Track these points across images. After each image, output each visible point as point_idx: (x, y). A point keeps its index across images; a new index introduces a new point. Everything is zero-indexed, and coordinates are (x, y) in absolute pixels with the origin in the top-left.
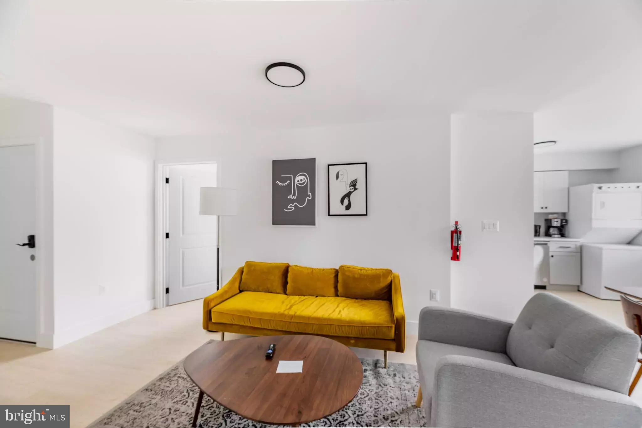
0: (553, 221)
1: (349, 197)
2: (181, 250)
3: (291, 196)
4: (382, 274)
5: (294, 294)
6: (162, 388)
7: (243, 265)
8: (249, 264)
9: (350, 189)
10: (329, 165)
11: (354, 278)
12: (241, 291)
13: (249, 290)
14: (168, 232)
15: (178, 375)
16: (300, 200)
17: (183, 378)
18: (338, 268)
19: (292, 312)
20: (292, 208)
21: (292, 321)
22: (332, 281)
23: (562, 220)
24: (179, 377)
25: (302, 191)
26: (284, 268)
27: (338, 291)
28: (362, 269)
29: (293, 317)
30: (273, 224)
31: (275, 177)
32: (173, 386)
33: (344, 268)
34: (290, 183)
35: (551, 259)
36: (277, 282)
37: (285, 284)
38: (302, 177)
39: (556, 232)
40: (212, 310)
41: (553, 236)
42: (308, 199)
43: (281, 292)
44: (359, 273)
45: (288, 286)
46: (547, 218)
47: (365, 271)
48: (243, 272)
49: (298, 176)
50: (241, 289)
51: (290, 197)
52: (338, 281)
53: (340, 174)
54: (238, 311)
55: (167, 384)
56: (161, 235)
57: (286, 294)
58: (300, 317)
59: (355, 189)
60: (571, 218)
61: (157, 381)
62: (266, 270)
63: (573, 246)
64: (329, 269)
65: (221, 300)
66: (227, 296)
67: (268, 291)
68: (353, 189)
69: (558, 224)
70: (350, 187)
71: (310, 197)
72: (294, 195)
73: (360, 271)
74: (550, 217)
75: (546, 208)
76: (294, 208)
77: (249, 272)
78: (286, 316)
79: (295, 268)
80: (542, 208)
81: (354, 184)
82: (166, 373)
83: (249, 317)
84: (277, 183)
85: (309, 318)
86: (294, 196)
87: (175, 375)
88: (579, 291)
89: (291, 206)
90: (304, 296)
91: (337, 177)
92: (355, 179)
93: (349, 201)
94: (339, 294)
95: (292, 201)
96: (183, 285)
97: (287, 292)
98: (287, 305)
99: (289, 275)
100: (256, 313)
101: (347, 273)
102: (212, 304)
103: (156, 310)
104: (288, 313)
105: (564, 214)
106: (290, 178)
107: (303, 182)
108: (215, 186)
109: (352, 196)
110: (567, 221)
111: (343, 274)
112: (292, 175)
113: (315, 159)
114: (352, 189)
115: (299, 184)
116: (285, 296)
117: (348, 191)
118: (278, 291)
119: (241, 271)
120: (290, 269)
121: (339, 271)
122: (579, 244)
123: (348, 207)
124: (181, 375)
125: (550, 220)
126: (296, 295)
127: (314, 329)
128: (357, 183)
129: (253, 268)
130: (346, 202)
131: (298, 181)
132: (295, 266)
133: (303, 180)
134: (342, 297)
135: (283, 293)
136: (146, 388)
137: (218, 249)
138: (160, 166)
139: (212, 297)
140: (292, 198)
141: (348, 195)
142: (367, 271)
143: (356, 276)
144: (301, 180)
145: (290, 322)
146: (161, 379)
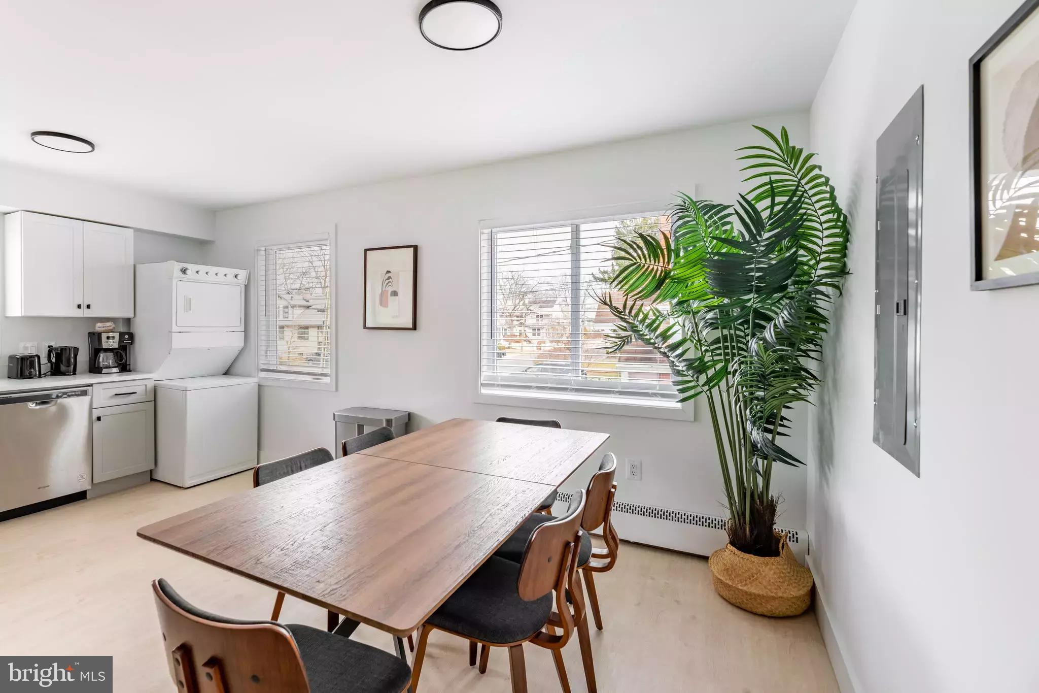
0: (104, 336)
23: (122, 335)
35: (97, 425)
39: (111, 362)
41: (104, 371)
46: (91, 331)
60: (140, 330)
63: (140, 389)
69: (114, 344)
74: (99, 327)
75: (88, 307)
80: (79, 306)
88: (153, 480)
105: (128, 321)
110: (132, 336)
122: (150, 384)
125: (99, 335)
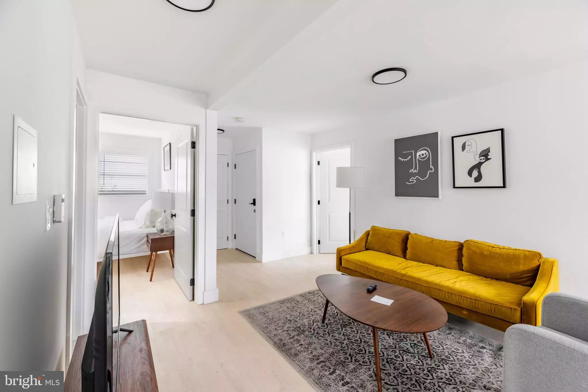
1: (479, 169)
2: (328, 213)
3: (413, 170)
4: (523, 255)
5: (413, 259)
6: (309, 298)
7: (369, 229)
8: (374, 228)
9: (481, 160)
10: (453, 138)
11: (482, 254)
12: (367, 249)
13: (373, 249)
14: (319, 200)
15: (319, 294)
16: (422, 173)
17: (322, 297)
18: (463, 242)
19: (403, 272)
20: (414, 181)
21: (403, 278)
22: (455, 254)
24: (319, 296)
25: (424, 165)
26: (404, 235)
27: (462, 265)
28: (495, 246)
29: (403, 275)
30: (396, 195)
31: (398, 153)
32: (315, 299)
33: (470, 242)
34: (412, 158)
36: (398, 247)
37: (404, 250)
38: (424, 152)
40: (342, 257)
42: (430, 172)
43: (401, 255)
44: (489, 250)
45: (408, 251)
47: (498, 249)
48: (369, 234)
49: (419, 152)
50: (367, 248)
51: (411, 171)
52: (462, 256)
53: (466, 144)
54: (360, 262)
55: (312, 297)
56: (315, 203)
57: (406, 259)
58: (409, 277)
59: (487, 159)
61: (307, 293)
62: (388, 235)
64: (452, 242)
65: (349, 252)
66: (355, 251)
67: (389, 253)
68: (484, 159)
70: (480, 157)
71: (432, 170)
72: (416, 168)
73: (491, 248)
76: (415, 181)
77: (374, 234)
78: (397, 273)
79: (415, 236)
81: (485, 154)
82: (312, 291)
83: (367, 268)
84: (399, 159)
85: (419, 279)
86: (415, 170)
87: (317, 294)
89: (413, 179)
90: (424, 263)
91: (464, 148)
92: (486, 148)
93: (479, 172)
94: (464, 269)
95: (414, 175)
96: (329, 240)
97: (407, 257)
98: (402, 267)
99: (409, 242)
100: (373, 266)
101: (474, 249)
102: (343, 253)
103: (312, 254)
104: (400, 271)
106: (411, 154)
107: (424, 156)
108: (349, 166)
109: (483, 168)
111: (469, 249)
112: (413, 151)
113: (437, 134)
114: (482, 159)
115: (421, 158)
116: (404, 260)
117: (478, 162)
118: (397, 254)
119: (368, 234)
120: (410, 237)
121: (464, 245)
123: (478, 179)
124: (321, 295)
126: (415, 261)
127: (422, 290)
128: (489, 152)
129: (376, 232)
130: (475, 173)
131: (420, 156)
132: (416, 234)
133: (425, 154)
134: (467, 272)
135: (402, 257)
136: (301, 294)
137: (350, 214)
138: (314, 154)
139: (343, 248)
140: (414, 172)
141: (478, 166)
142: (502, 249)
143: (485, 253)
144: (423, 155)
145: (401, 279)
146: (309, 293)
